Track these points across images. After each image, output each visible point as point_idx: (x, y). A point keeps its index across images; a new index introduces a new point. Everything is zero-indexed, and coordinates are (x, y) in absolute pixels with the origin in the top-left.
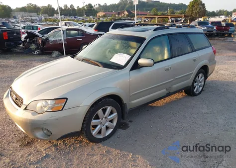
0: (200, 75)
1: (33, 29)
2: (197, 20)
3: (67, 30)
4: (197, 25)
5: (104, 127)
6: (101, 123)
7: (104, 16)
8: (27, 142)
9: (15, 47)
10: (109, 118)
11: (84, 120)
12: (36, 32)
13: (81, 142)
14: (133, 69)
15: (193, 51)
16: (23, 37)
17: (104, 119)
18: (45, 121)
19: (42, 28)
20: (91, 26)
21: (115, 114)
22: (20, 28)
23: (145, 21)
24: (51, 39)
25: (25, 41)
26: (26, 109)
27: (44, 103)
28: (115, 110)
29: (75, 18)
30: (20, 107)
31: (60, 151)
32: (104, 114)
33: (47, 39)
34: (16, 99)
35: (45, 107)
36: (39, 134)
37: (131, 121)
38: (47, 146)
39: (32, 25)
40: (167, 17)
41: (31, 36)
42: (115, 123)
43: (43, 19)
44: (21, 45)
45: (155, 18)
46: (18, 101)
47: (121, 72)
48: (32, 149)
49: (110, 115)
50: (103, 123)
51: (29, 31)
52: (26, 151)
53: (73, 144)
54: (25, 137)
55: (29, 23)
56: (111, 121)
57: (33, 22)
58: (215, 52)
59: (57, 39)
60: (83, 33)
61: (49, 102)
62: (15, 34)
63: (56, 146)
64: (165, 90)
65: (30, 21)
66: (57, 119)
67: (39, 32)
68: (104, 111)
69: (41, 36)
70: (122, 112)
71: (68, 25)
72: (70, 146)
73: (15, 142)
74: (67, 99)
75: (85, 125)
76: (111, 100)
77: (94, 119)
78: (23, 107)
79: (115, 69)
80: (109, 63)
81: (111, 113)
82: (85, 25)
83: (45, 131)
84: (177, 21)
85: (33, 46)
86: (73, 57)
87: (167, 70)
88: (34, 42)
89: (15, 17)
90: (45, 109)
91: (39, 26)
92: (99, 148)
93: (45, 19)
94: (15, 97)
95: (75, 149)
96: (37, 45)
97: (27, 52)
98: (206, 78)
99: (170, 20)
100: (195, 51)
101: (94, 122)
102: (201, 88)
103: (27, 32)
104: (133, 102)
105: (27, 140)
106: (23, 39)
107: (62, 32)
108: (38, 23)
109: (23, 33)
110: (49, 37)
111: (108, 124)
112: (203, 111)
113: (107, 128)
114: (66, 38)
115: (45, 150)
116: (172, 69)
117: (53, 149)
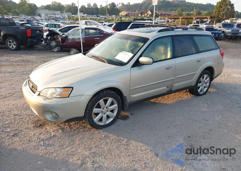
0: (205, 76)
1: (55, 27)
2: (223, 22)
3: (86, 29)
4: (222, 26)
5: (105, 116)
6: (102, 112)
7: (127, 15)
8: (40, 124)
9: (37, 44)
10: (110, 108)
11: (87, 108)
12: (57, 30)
13: (85, 127)
14: (134, 66)
15: (197, 53)
16: (45, 34)
17: (105, 108)
18: (54, 105)
19: (63, 26)
20: (110, 26)
21: (116, 105)
22: (43, 26)
23: (168, 21)
24: (70, 37)
25: (47, 39)
26: (39, 95)
27: (54, 90)
28: (115, 102)
29: (98, 16)
30: (35, 93)
31: (65, 133)
32: (105, 104)
33: (66, 37)
34: (32, 87)
35: (54, 93)
36: (49, 117)
37: (132, 114)
38: (56, 129)
39: (56, 23)
40: (192, 18)
41: (52, 34)
42: (115, 113)
43: (67, 17)
44: (43, 42)
45: (179, 18)
46: (34, 89)
47: (123, 68)
48: (43, 130)
49: (110, 106)
50: (104, 112)
51: (51, 29)
52: (38, 131)
53: (77, 128)
54: (39, 120)
55: (53, 21)
56: (112, 111)
57: (56, 20)
58: (222, 55)
59: (76, 37)
60: (101, 32)
61: (58, 89)
62: (38, 32)
63: (63, 129)
64: (165, 87)
65: (54, 19)
66: (63, 104)
67: (60, 31)
68: (106, 101)
69: (61, 34)
70: (123, 104)
71: (88, 23)
72: (75, 130)
73: (30, 123)
74: (73, 88)
75: (87, 112)
76: (112, 92)
77: (96, 107)
78: (37, 93)
79: (119, 65)
80: (113, 60)
81: (112, 104)
82: (105, 25)
83: (54, 115)
84: (202, 22)
85: (53, 44)
86: (84, 54)
87: (168, 69)
88: (54, 39)
89: (39, 15)
90: (55, 96)
91: (61, 25)
92: (99, 133)
93: (68, 17)
94: (31, 85)
95: (79, 132)
96: (57, 42)
97: (48, 49)
98: (212, 79)
99: (195, 21)
100: (200, 52)
101: (95, 110)
102: (206, 89)
103: (49, 30)
104: (133, 96)
105: (40, 123)
106: (45, 37)
107: (81, 31)
108: (61, 21)
109: (46, 31)
110: (68, 35)
111: (109, 113)
112: (203, 110)
113: (108, 117)
114: (84, 37)
115: (53, 131)
116: (173, 68)
117: (60, 131)
